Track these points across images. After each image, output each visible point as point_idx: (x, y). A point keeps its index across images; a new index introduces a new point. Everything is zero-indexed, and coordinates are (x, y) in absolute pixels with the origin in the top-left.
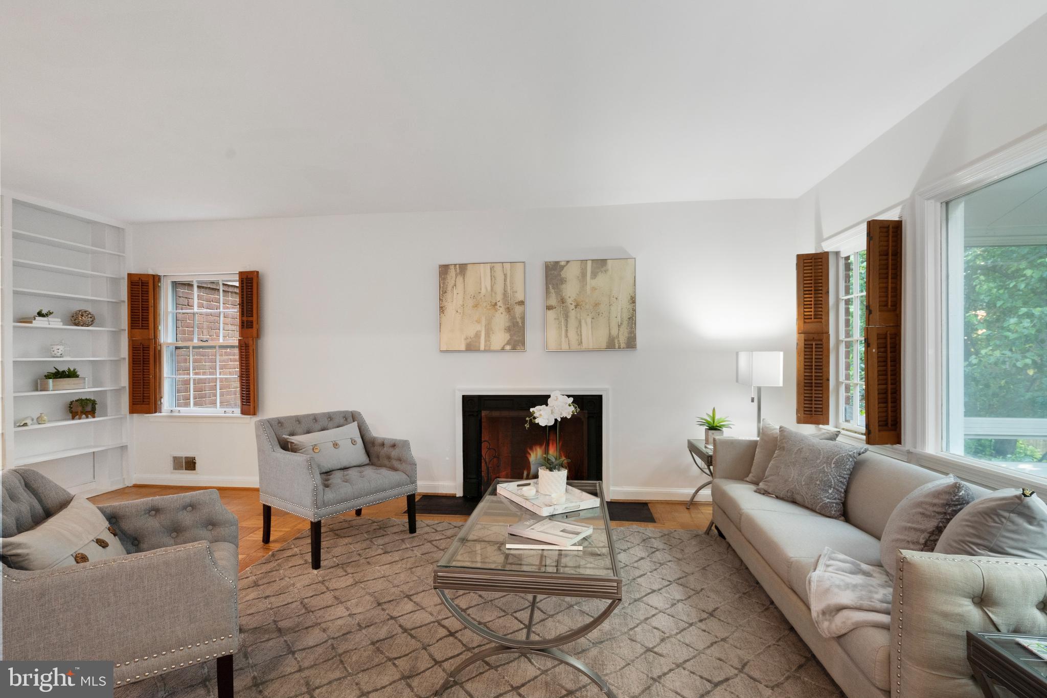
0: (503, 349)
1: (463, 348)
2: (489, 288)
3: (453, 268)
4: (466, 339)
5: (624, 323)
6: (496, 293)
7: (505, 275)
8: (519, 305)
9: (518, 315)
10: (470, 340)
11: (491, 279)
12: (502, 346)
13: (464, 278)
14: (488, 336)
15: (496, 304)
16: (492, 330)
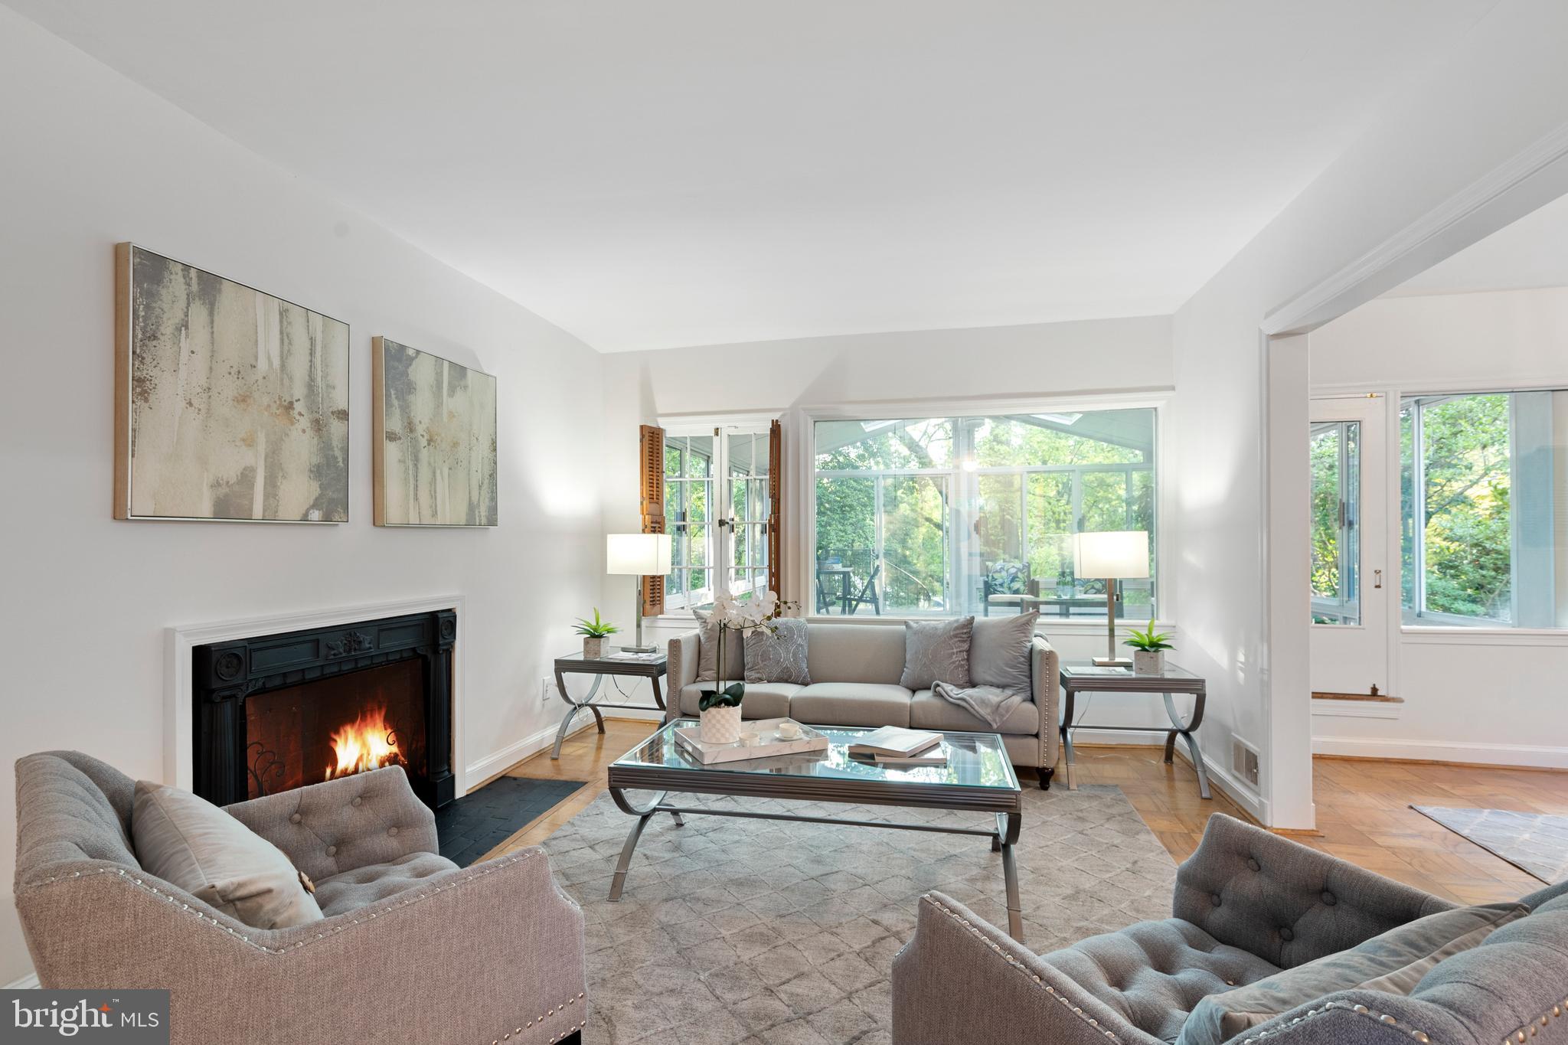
0: (305, 518)
1: (206, 509)
2: (276, 363)
3: (180, 273)
4: (216, 485)
5: (485, 483)
6: (291, 379)
7: (312, 340)
8: (338, 418)
9: (336, 443)
10: (227, 490)
11: (282, 341)
12: (303, 511)
13: (211, 313)
14: (271, 482)
15: (290, 406)
16: (282, 470)
